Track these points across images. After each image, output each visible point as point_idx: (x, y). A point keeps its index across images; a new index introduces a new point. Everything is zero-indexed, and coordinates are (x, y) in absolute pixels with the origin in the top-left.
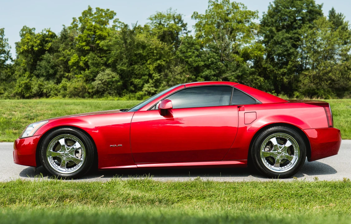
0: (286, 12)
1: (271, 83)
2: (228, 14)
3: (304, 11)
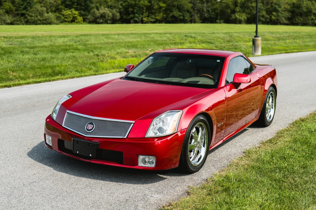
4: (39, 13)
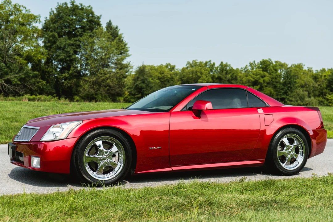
0: (68, 19)
1: (53, 87)
2: (10, 15)
3: (85, 20)
4: (300, 98)
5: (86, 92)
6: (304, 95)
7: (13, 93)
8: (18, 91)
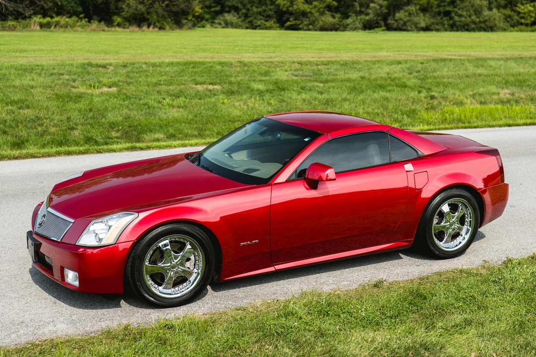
1: (78, 2)
4: (474, 11)
5: (131, 11)
6: (481, 7)
7: (14, 15)
8: (23, 12)
